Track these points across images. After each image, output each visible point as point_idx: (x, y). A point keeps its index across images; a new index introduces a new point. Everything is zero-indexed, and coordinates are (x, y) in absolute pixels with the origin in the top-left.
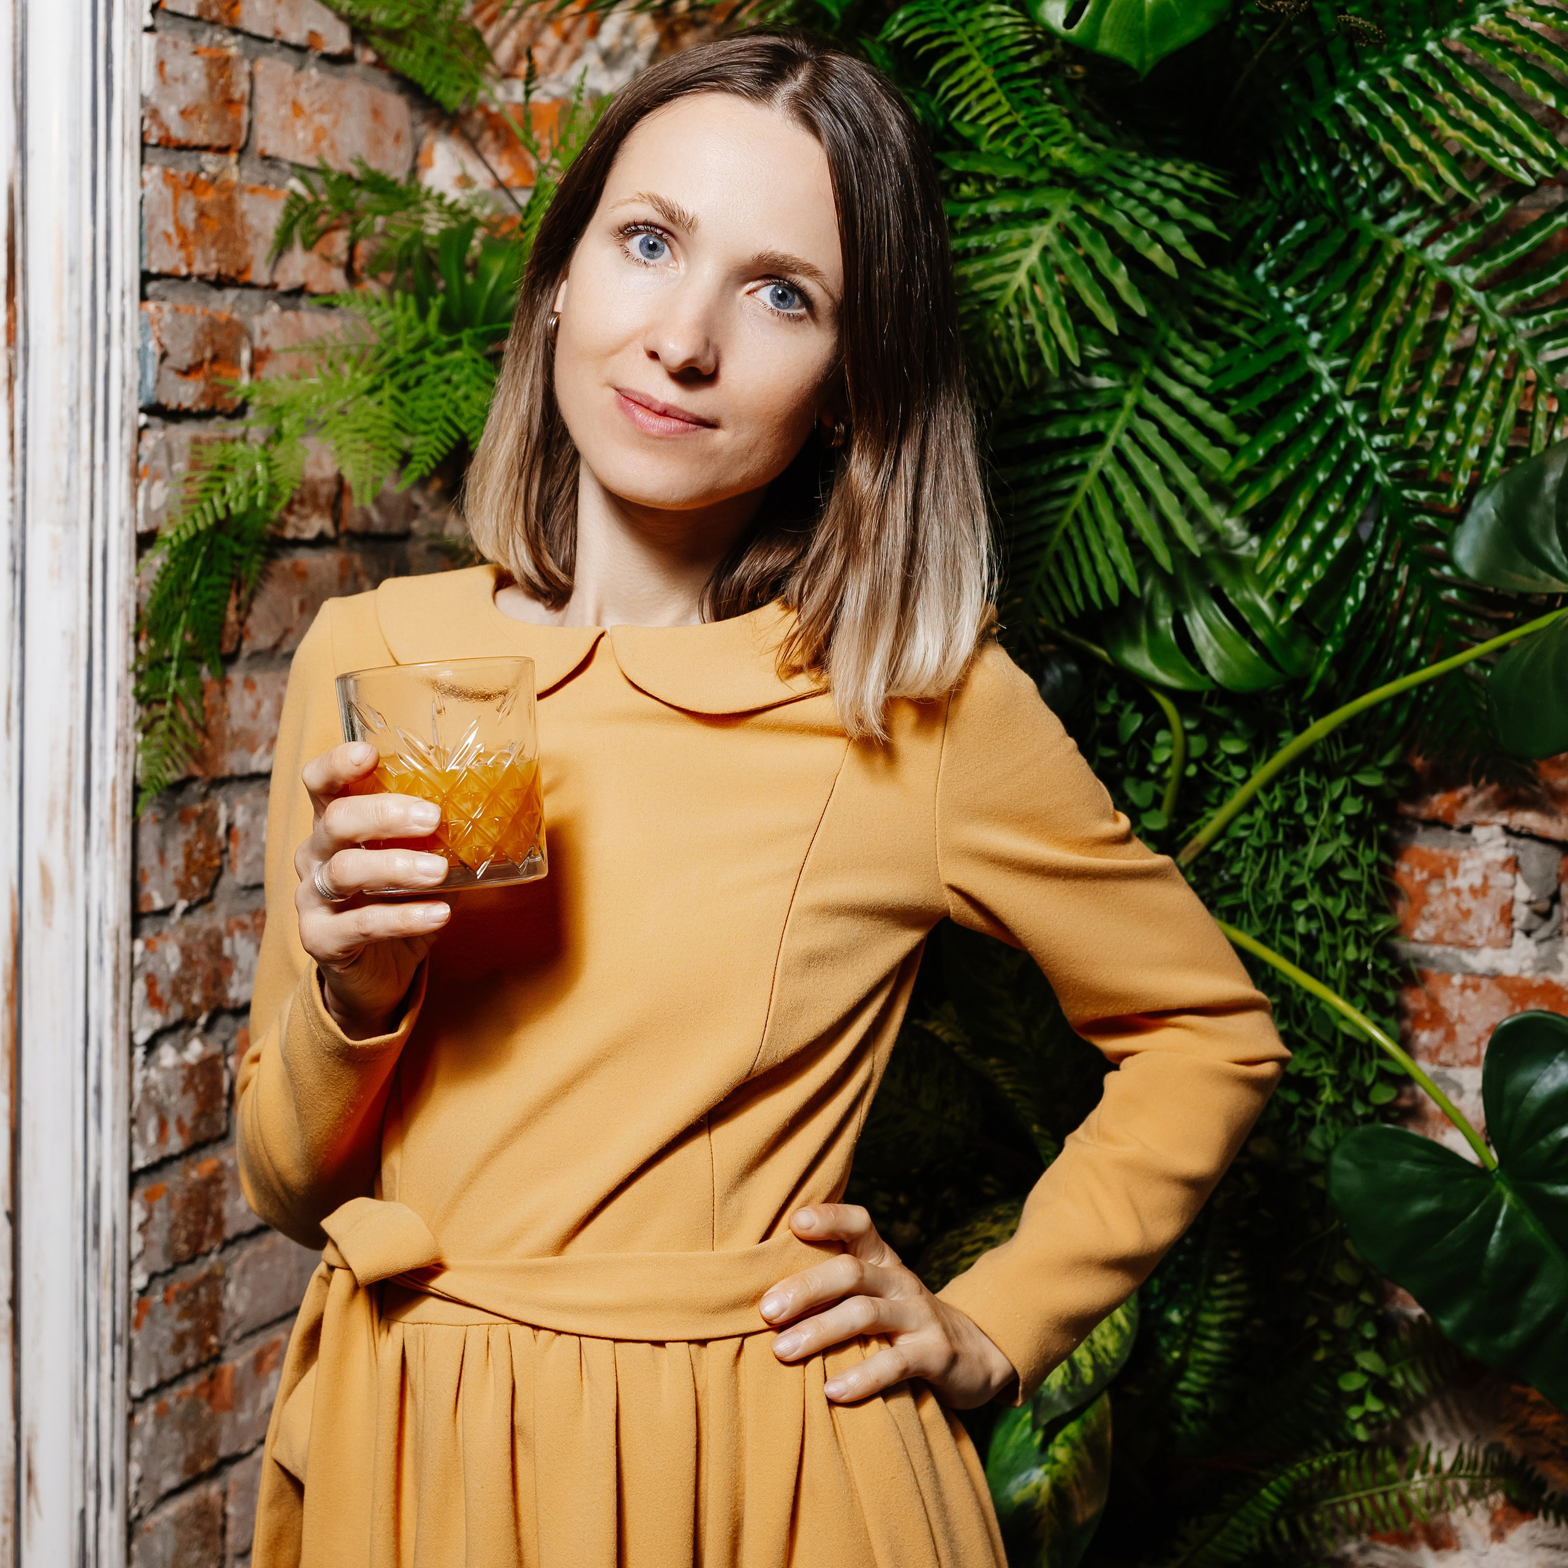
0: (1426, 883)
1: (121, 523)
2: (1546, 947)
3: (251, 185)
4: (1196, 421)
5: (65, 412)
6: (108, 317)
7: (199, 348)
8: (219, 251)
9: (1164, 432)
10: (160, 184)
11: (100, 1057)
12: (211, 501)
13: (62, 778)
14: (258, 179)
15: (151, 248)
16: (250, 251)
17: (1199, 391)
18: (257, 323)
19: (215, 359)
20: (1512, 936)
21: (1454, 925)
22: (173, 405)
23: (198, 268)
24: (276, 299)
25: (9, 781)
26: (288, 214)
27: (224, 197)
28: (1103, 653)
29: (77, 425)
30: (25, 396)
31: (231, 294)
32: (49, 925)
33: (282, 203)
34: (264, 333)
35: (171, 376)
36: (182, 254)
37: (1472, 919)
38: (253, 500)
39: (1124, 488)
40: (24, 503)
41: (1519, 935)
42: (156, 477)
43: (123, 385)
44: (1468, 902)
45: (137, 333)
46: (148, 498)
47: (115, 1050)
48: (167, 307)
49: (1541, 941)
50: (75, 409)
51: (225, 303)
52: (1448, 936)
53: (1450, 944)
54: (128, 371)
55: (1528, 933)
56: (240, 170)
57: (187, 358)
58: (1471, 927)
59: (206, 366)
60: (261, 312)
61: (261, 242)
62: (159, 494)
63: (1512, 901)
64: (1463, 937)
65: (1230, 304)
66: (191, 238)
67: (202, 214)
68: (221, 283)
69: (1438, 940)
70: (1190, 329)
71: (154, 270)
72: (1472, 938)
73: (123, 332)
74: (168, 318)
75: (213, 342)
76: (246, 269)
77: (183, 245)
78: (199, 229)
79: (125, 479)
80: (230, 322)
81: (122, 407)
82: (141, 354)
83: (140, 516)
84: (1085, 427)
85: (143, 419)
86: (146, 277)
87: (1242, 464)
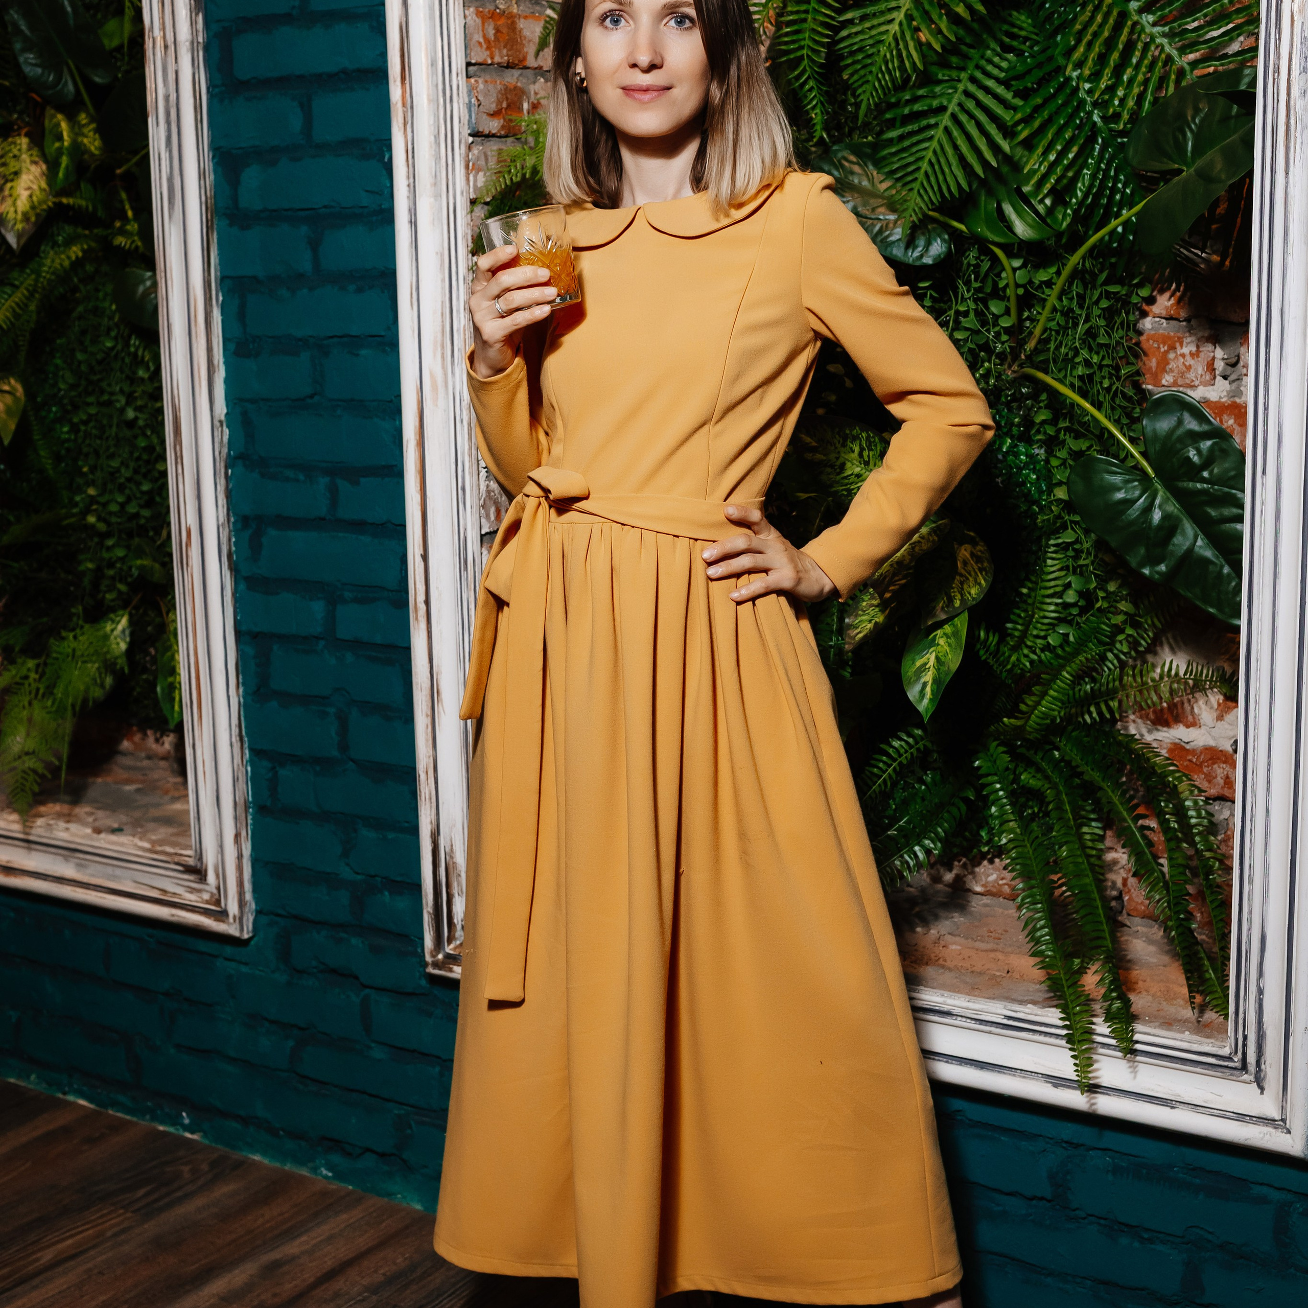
0: (1167, 352)
1: (462, 193)
2: (1235, 385)
3: (525, 14)
4: (996, 96)
5: (433, 138)
6: (451, 87)
7: (499, 102)
8: (508, 50)
9: (979, 104)
10: (474, 16)
11: (463, 471)
12: (504, 177)
13: (439, 329)
14: (528, 12)
15: (471, 50)
16: (525, 50)
17: (998, 80)
18: (532, 88)
19: (509, 106)
20: (1215, 378)
21: (1182, 374)
22: (486, 132)
23: (497, 59)
24: (542, 76)
25: (413, 331)
26: (545, 28)
27: (509, 22)
28: (962, 227)
29: (439, 145)
30: (413, 132)
31: (516, 73)
32: (437, 405)
33: (542, 23)
34: (536, 94)
35: (485, 116)
36: (488, 53)
37: (1192, 370)
38: (524, 175)
39: (956, 133)
40: (414, 187)
41: (1219, 378)
42: (479, 170)
43: (460, 122)
44: (1190, 361)
45: (466, 95)
46: (475, 181)
47: (471, 467)
48: (480, 80)
49: (1234, 381)
50: (437, 137)
51: (512, 78)
52: (1180, 382)
53: (1181, 386)
54: (462, 115)
55: (1225, 377)
56: (518, 6)
57: (493, 107)
58: (1191, 375)
59: (503, 111)
60: (534, 83)
61: (531, 44)
62: (481, 179)
63: (1214, 358)
64: (1188, 381)
65: (1023, 33)
66: (493, 44)
67: (498, 31)
68: (509, 66)
69: (1175, 384)
70: (998, 49)
71: (473, 61)
72: (1193, 381)
73: (458, 94)
74: (481, 86)
75: (507, 99)
76: (524, 59)
77: (488, 48)
78: (497, 39)
79: (463, 171)
80: (516, 87)
81: (460, 133)
82: (469, 106)
83: (471, 190)
84: (935, 103)
85: (471, 139)
86: (469, 64)
87: (1019, 116)
